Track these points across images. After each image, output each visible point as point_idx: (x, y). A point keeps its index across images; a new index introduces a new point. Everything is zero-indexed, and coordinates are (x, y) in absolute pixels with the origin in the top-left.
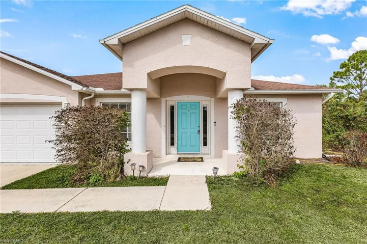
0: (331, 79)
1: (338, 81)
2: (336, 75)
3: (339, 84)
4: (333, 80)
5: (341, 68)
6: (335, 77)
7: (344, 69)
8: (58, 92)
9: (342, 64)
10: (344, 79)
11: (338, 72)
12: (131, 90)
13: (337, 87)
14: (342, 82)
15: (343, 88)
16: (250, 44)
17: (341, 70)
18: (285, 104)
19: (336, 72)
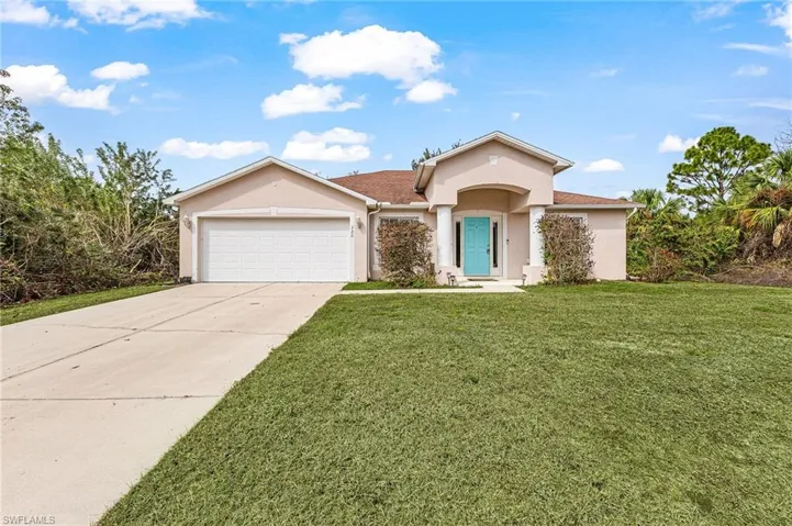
0: (669, 176)
1: (683, 181)
2: (679, 169)
3: (683, 186)
4: (673, 178)
5: (686, 158)
6: (676, 174)
7: (692, 160)
8: (349, 208)
9: (689, 151)
10: (692, 177)
11: (681, 166)
12: (438, 206)
13: (680, 192)
14: (689, 182)
15: (689, 193)
16: (552, 164)
17: (686, 162)
18: (586, 220)
19: (678, 163)
